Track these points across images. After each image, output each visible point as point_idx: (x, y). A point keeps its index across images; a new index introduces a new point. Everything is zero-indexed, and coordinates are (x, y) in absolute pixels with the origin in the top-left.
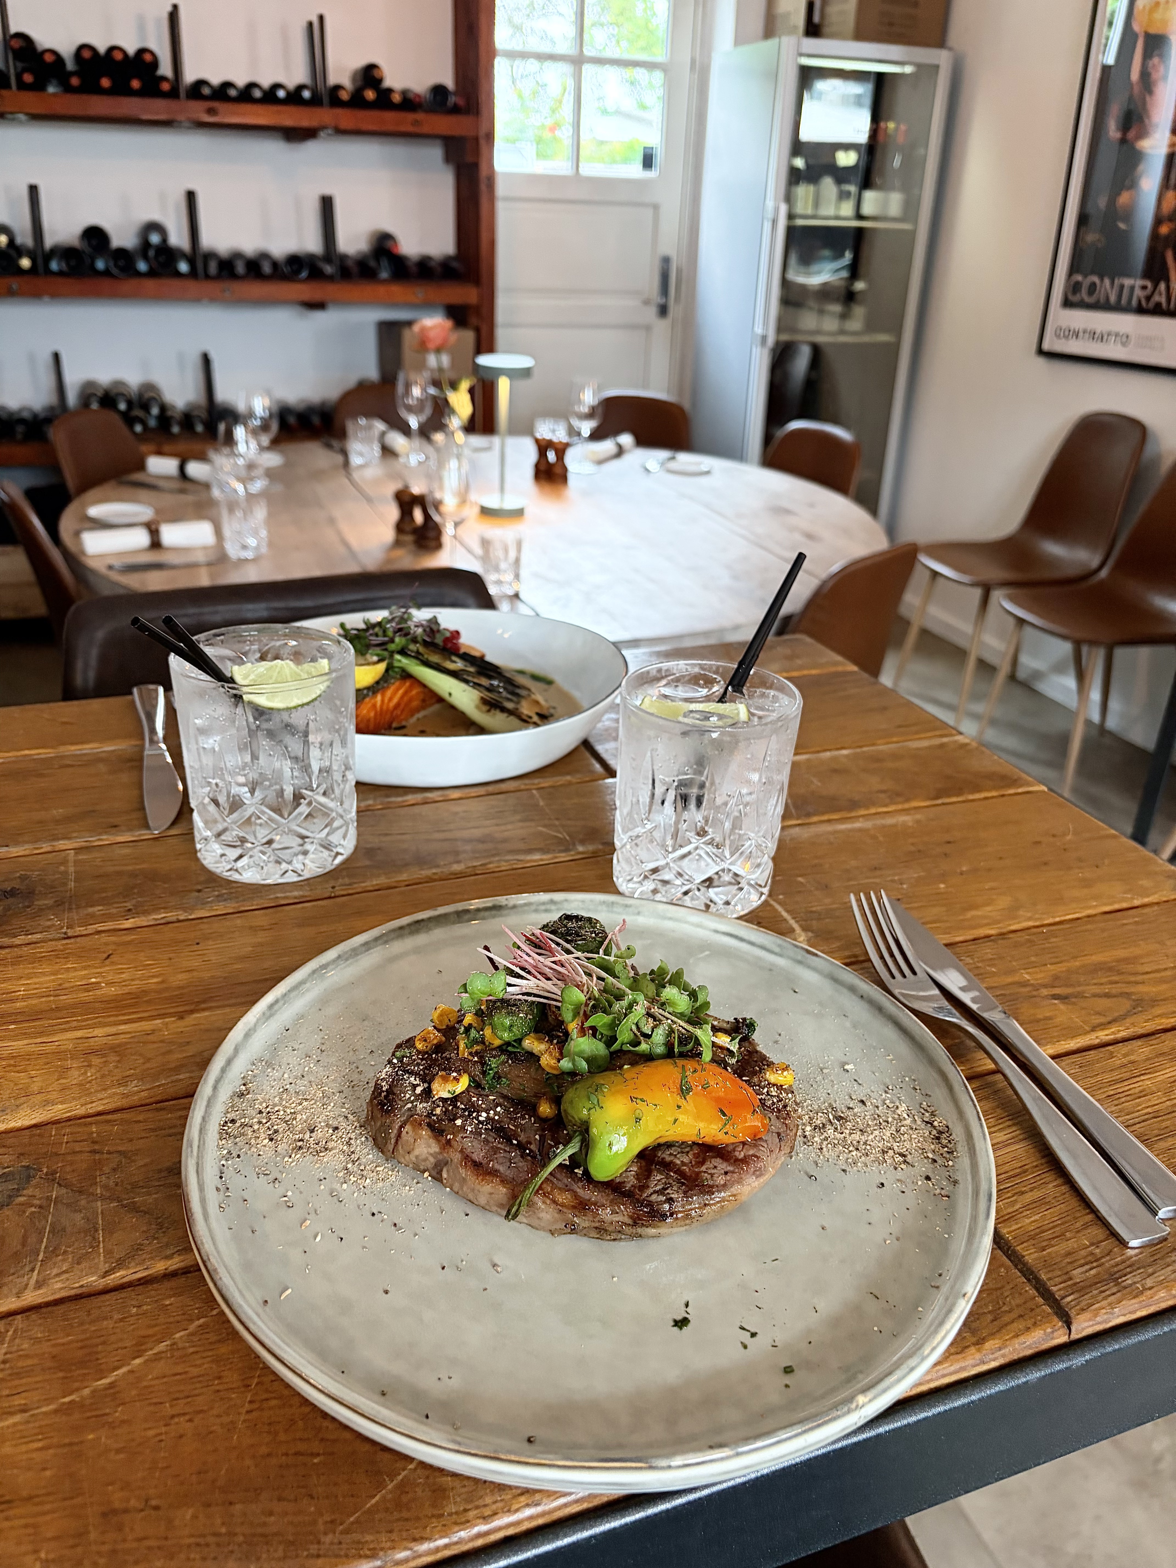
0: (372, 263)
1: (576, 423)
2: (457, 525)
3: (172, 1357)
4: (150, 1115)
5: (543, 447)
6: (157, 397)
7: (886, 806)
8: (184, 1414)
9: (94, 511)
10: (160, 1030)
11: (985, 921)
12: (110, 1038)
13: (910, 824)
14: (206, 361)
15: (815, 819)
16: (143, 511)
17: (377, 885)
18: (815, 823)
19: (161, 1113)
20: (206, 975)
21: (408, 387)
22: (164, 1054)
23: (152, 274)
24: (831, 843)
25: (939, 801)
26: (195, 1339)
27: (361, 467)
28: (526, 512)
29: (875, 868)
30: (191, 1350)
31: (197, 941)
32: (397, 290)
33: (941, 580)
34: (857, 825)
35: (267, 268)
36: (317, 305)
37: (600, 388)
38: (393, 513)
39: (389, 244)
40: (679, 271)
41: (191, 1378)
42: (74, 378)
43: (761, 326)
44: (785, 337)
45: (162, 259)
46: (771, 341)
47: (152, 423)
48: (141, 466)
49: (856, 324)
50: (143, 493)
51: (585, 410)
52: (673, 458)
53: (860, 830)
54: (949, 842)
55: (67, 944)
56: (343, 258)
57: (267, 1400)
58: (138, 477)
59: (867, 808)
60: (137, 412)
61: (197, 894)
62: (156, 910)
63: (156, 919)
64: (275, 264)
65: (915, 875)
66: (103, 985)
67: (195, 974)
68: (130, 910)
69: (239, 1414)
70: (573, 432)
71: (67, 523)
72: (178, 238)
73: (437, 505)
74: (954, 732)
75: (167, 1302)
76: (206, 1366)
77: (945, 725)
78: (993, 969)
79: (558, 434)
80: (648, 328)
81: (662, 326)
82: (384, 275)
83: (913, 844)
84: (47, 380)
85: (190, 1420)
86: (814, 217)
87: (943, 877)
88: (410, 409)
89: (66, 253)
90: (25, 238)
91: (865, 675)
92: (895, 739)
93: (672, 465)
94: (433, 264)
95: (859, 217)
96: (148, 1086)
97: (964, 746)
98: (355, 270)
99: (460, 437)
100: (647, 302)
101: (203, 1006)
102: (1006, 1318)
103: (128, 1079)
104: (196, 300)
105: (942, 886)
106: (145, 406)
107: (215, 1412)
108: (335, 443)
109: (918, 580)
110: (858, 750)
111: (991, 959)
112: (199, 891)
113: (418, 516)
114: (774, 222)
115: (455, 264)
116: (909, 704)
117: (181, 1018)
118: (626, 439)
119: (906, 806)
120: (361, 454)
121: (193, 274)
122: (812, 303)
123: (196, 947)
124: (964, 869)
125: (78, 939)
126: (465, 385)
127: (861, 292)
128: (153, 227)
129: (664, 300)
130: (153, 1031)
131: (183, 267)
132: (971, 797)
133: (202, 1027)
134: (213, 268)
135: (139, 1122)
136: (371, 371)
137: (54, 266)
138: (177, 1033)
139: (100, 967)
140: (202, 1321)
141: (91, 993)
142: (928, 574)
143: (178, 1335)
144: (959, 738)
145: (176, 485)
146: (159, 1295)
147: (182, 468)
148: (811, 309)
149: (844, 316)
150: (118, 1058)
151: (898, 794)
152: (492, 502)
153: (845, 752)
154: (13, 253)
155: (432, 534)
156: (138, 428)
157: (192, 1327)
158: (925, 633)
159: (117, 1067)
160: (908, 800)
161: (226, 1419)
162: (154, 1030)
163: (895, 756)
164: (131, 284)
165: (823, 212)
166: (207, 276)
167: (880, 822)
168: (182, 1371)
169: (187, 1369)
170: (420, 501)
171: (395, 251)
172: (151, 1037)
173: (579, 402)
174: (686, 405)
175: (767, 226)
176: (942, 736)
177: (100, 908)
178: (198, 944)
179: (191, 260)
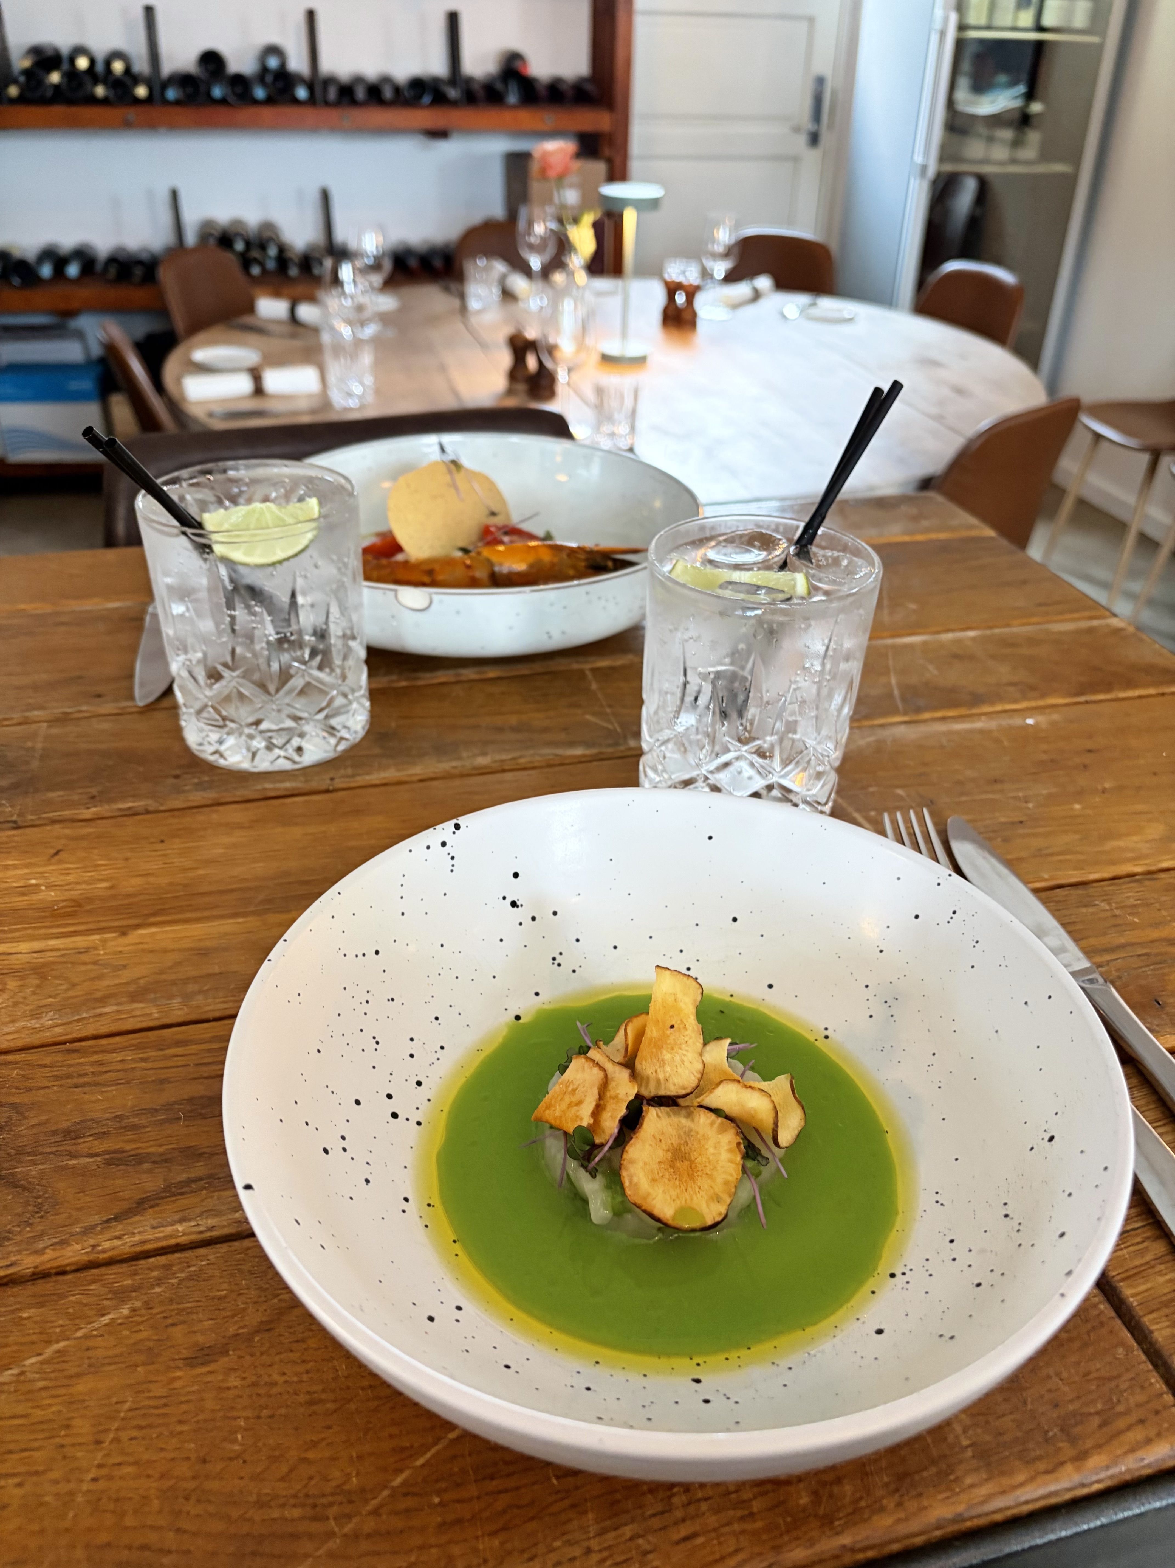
0: (499, 86)
1: (709, 264)
2: (570, 370)
3: (16, 1391)
4: (59, 1057)
5: (672, 289)
6: (274, 237)
7: (1015, 701)
8: (14, 1475)
9: (200, 355)
10: (95, 948)
11: (1130, 855)
12: (35, 955)
13: (1044, 726)
14: (325, 197)
15: (927, 715)
16: (247, 355)
17: (385, 778)
18: (924, 721)
19: (73, 1055)
20: (163, 881)
21: (530, 224)
22: (92, 979)
23: (270, 101)
24: (942, 747)
25: (1082, 699)
26: (47, 1368)
27: (479, 312)
28: (649, 360)
29: (996, 781)
30: (41, 1384)
31: (163, 838)
32: (527, 117)
33: (1104, 445)
34: (979, 725)
35: (388, 93)
36: (439, 134)
37: (737, 226)
38: (505, 359)
39: (517, 64)
40: (834, 93)
41: (33, 1424)
42: (192, 217)
43: (921, 156)
44: (949, 168)
45: (280, 85)
46: (931, 172)
47: (271, 265)
48: (250, 309)
49: (1029, 153)
50: (253, 338)
51: (719, 249)
52: (814, 304)
53: (981, 732)
54: (1090, 751)
55: (14, 836)
56: (469, 80)
57: (120, 1464)
58: (247, 320)
59: (992, 703)
60: (255, 254)
61: (173, 781)
62: (123, 797)
63: (120, 810)
64: (397, 90)
65: (1045, 792)
66: (43, 888)
67: (152, 879)
68: (93, 797)
69: (81, 1481)
70: (706, 274)
71: (171, 367)
72: (297, 63)
73: (551, 350)
74: (1107, 613)
75: (25, 1315)
76: (54, 1409)
77: (1096, 605)
78: (1136, 920)
79: (689, 274)
80: (795, 159)
81: (812, 158)
82: (512, 98)
83: (1045, 752)
84: (165, 218)
85: (20, 1485)
86: (989, 28)
87: (1079, 795)
88: (532, 247)
89: (184, 80)
90: (141, 66)
91: (1004, 542)
92: (1034, 620)
93: (813, 311)
94: (564, 87)
95: (1040, 29)
96: (65, 1020)
97: (1117, 631)
98: (481, 94)
99: (581, 277)
100: (797, 130)
101: (153, 920)
102: (1122, 1423)
103: (43, 1010)
104: (314, 129)
105: (1077, 806)
106: (263, 246)
107: (53, 1475)
108: (453, 286)
109: (1078, 441)
110: (988, 632)
111: (1135, 906)
112: (177, 777)
113: (531, 363)
114: (943, 34)
115: (589, 87)
116: (1055, 579)
117: (124, 934)
118: (764, 282)
119: (1041, 703)
120: (479, 297)
121: (312, 101)
122: (982, 130)
123: (160, 846)
124: (1107, 785)
125: (28, 831)
126: (588, 219)
127: (1038, 115)
128: (273, 50)
129: (816, 127)
130: (87, 950)
131: (302, 93)
132: (1122, 695)
133: (146, 946)
134: (332, 94)
135: (45, 1066)
136: (497, 210)
137: (171, 94)
138: (115, 953)
139: (45, 866)
140: (62, 1345)
141: (26, 898)
142: (1089, 437)
143: (28, 1362)
144: (1114, 622)
145: (287, 329)
146: (19, 1303)
147: (292, 311)
148: (979, 135)
149: (1017, 143)
150: (37, 982)
151: (1032, 688)
152: (613, 348)
153: (971, 634)
154: (128, 81)
155: (544, 382)
156: (256, 270)
157: (49, 1352)
158: (1081, 503)
159: (34, 993)
160: (1043, 696)
161: (63, 1488)
162: (88, 948)
163: (1032, 641)
164: (249, 112)
165: (999, 21)
166: (327, 103)
167: (1006, 722)
168: (23, 1413)
169: (30, 1411)
170: (532, 346)
171: (522, 71)
172: (83, 957)
173: (714, 241)
174: (834, 247)
175: (935, 38)
176: (1091, 618)
177: (61, 793)
178: (162, 841)
179: (311, 87)
